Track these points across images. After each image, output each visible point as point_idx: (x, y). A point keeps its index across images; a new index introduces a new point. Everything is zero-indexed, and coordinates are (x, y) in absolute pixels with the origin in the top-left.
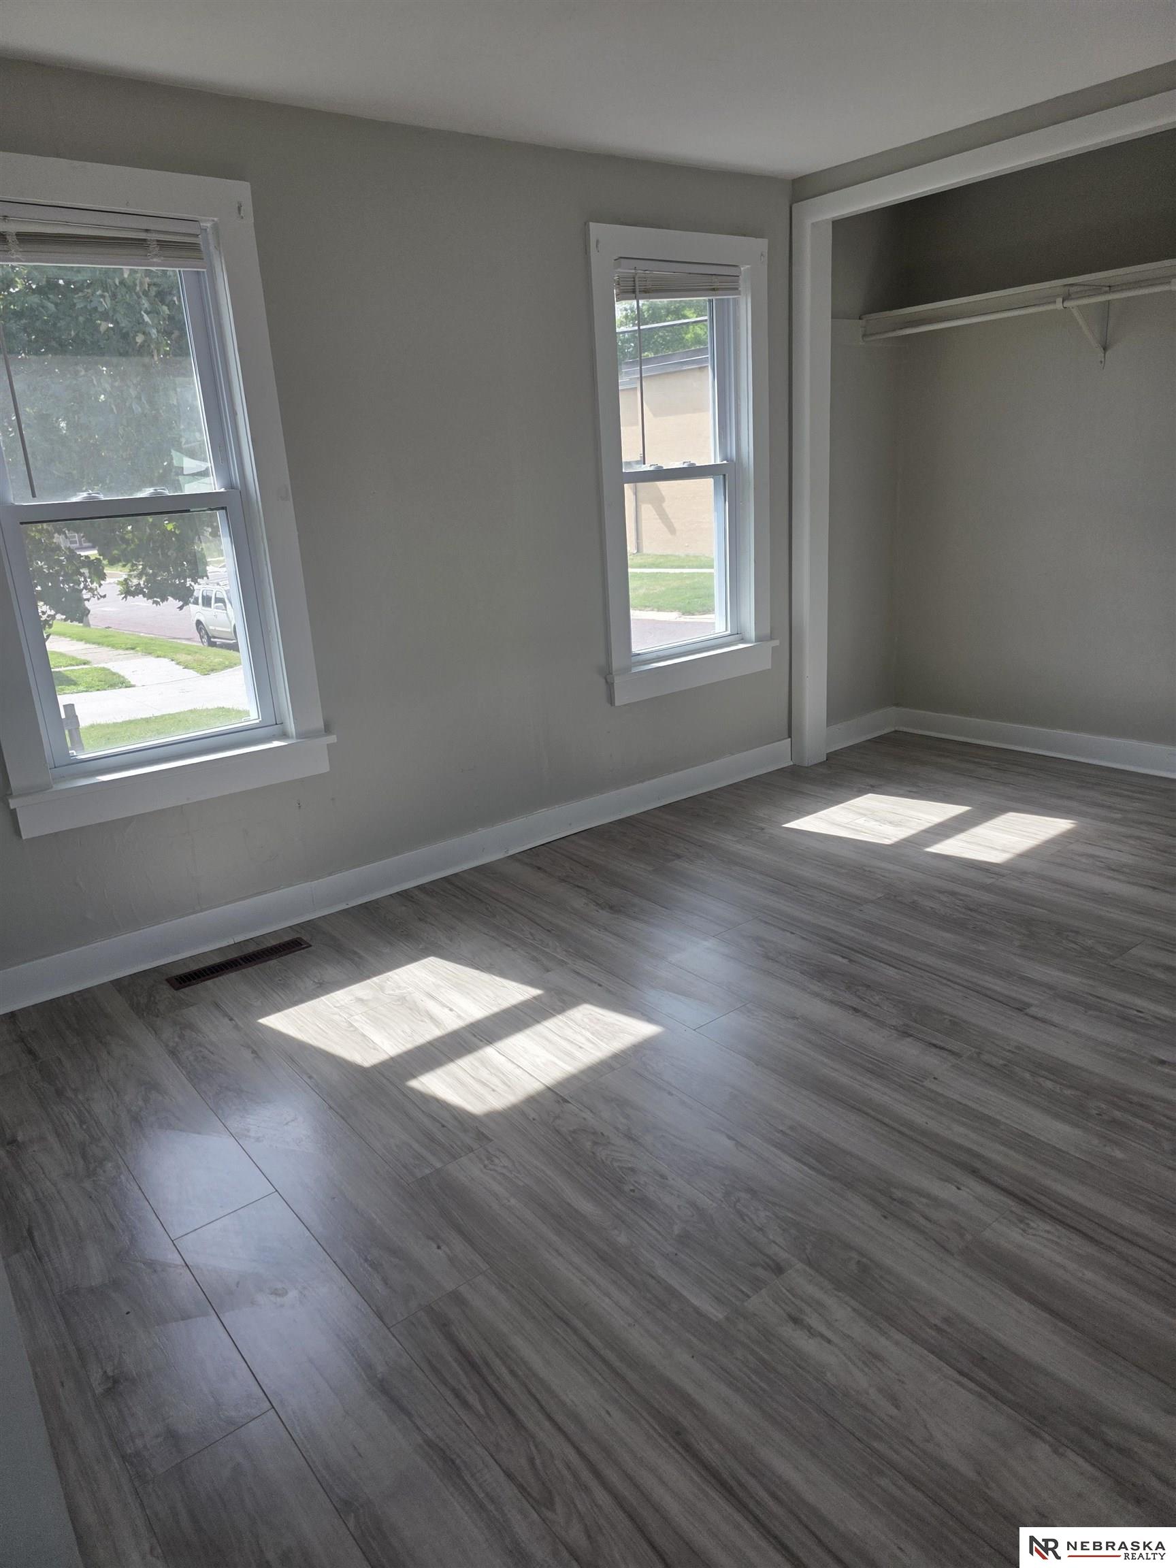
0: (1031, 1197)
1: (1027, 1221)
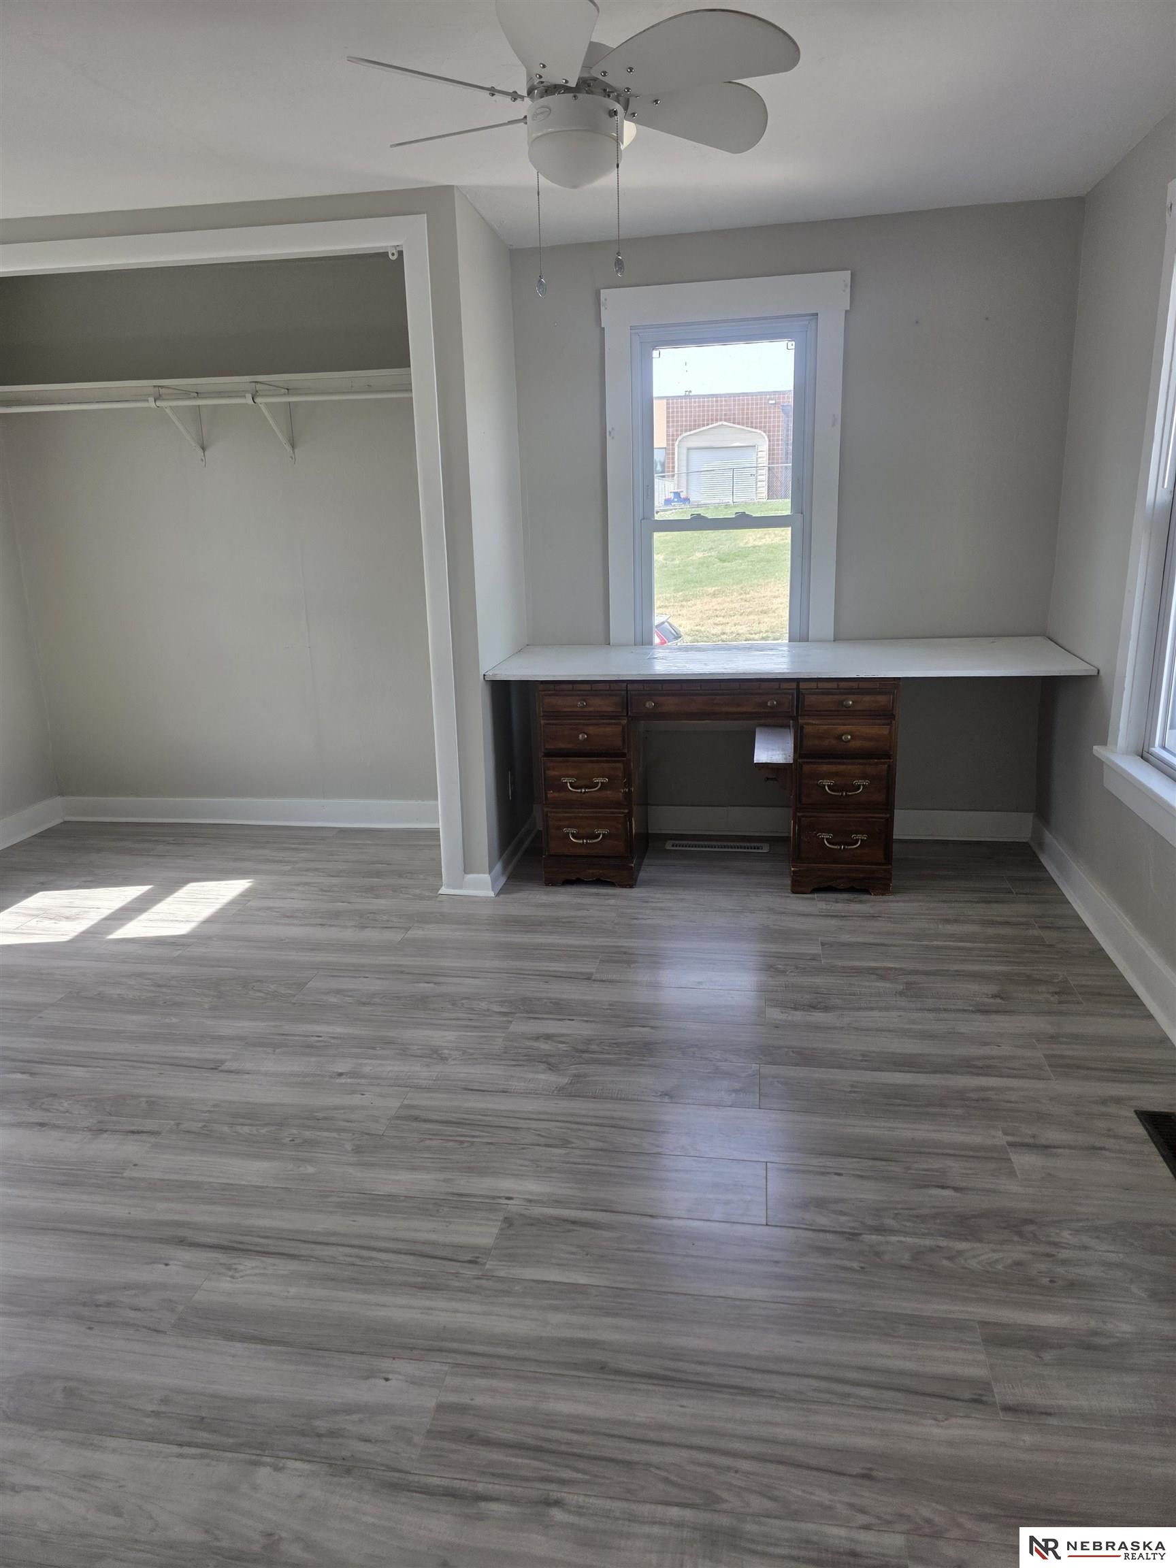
0: (237, 1242)
1: (235, 1266)
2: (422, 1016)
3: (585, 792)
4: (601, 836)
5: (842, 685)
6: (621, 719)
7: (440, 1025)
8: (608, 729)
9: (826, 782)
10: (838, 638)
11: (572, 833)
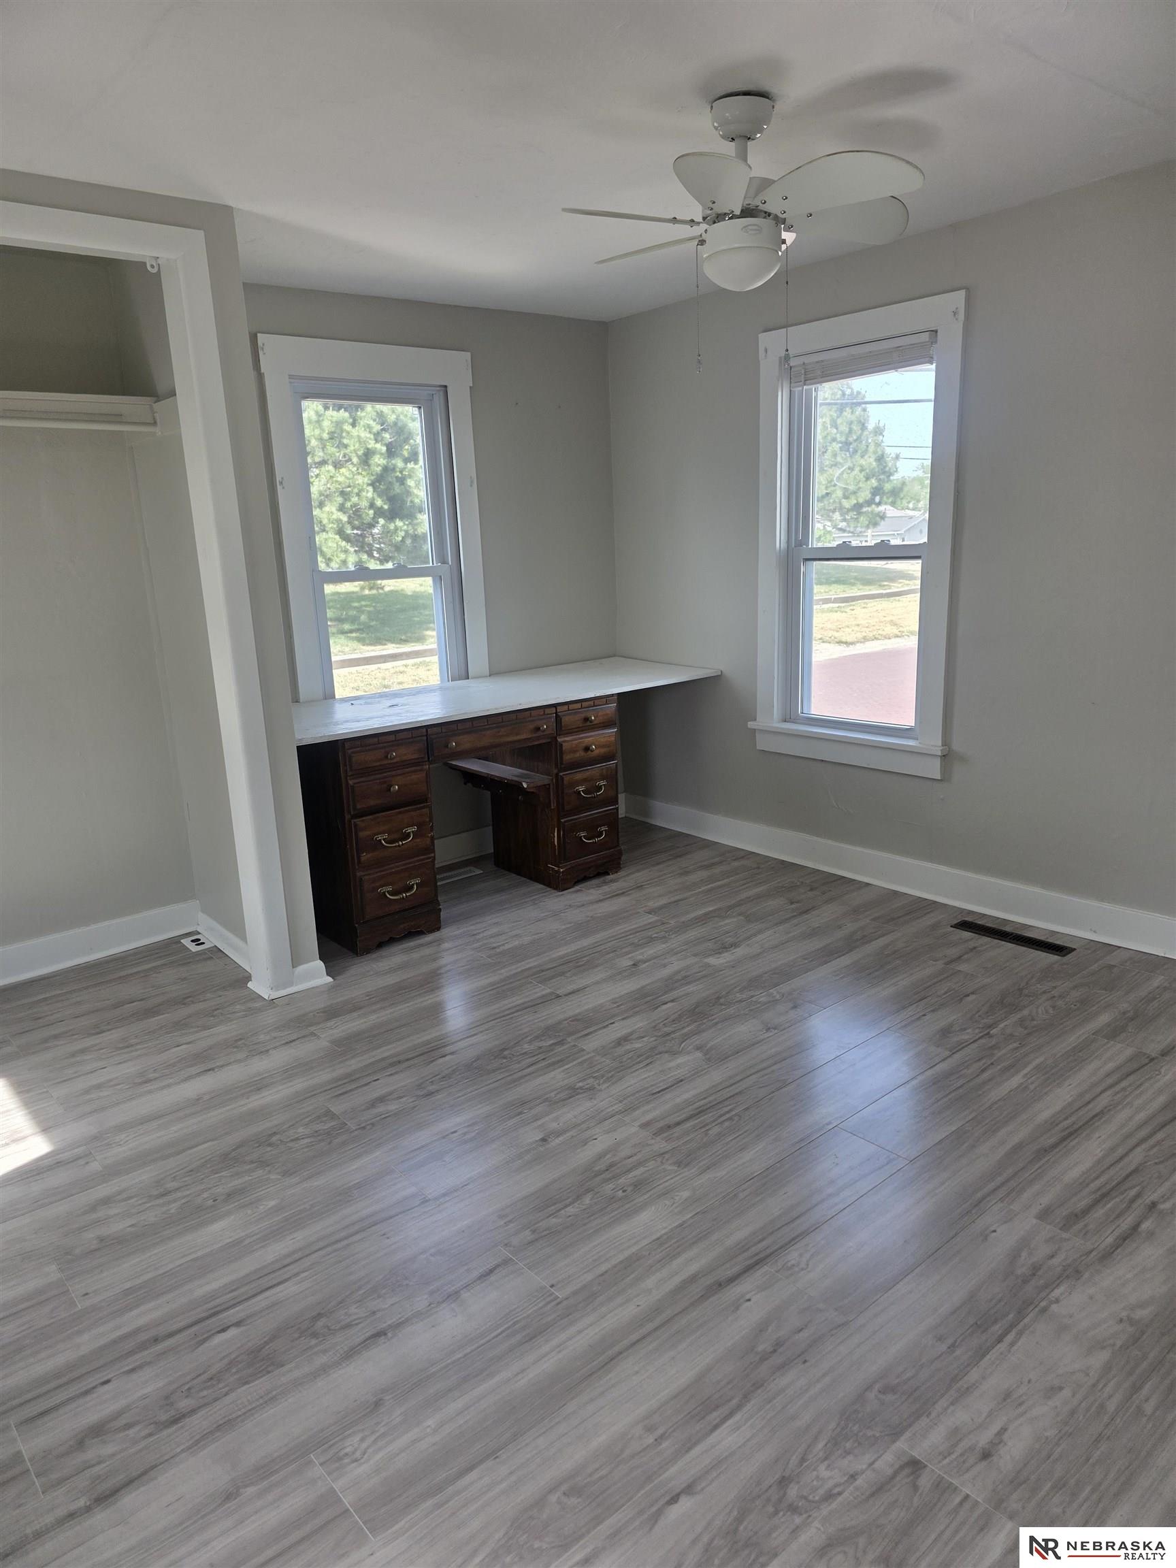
2: (500, 1078)
3: (403, 844)
4: (415, 886)
5: (585, 704)
6: (423, 765)
7: (529, 1074)
8: (414, 777)
9: (581, 788)
10: (494, 673)
11: (388, 891)
